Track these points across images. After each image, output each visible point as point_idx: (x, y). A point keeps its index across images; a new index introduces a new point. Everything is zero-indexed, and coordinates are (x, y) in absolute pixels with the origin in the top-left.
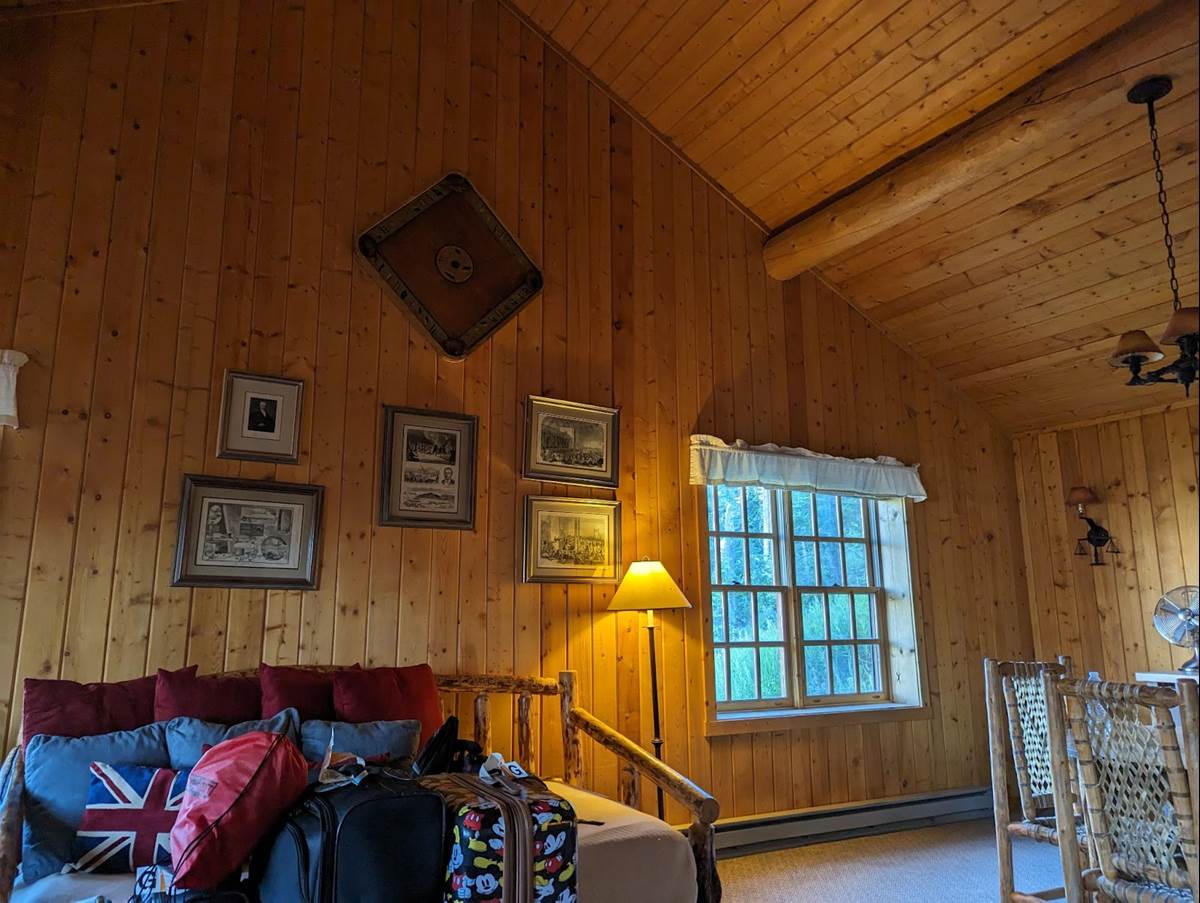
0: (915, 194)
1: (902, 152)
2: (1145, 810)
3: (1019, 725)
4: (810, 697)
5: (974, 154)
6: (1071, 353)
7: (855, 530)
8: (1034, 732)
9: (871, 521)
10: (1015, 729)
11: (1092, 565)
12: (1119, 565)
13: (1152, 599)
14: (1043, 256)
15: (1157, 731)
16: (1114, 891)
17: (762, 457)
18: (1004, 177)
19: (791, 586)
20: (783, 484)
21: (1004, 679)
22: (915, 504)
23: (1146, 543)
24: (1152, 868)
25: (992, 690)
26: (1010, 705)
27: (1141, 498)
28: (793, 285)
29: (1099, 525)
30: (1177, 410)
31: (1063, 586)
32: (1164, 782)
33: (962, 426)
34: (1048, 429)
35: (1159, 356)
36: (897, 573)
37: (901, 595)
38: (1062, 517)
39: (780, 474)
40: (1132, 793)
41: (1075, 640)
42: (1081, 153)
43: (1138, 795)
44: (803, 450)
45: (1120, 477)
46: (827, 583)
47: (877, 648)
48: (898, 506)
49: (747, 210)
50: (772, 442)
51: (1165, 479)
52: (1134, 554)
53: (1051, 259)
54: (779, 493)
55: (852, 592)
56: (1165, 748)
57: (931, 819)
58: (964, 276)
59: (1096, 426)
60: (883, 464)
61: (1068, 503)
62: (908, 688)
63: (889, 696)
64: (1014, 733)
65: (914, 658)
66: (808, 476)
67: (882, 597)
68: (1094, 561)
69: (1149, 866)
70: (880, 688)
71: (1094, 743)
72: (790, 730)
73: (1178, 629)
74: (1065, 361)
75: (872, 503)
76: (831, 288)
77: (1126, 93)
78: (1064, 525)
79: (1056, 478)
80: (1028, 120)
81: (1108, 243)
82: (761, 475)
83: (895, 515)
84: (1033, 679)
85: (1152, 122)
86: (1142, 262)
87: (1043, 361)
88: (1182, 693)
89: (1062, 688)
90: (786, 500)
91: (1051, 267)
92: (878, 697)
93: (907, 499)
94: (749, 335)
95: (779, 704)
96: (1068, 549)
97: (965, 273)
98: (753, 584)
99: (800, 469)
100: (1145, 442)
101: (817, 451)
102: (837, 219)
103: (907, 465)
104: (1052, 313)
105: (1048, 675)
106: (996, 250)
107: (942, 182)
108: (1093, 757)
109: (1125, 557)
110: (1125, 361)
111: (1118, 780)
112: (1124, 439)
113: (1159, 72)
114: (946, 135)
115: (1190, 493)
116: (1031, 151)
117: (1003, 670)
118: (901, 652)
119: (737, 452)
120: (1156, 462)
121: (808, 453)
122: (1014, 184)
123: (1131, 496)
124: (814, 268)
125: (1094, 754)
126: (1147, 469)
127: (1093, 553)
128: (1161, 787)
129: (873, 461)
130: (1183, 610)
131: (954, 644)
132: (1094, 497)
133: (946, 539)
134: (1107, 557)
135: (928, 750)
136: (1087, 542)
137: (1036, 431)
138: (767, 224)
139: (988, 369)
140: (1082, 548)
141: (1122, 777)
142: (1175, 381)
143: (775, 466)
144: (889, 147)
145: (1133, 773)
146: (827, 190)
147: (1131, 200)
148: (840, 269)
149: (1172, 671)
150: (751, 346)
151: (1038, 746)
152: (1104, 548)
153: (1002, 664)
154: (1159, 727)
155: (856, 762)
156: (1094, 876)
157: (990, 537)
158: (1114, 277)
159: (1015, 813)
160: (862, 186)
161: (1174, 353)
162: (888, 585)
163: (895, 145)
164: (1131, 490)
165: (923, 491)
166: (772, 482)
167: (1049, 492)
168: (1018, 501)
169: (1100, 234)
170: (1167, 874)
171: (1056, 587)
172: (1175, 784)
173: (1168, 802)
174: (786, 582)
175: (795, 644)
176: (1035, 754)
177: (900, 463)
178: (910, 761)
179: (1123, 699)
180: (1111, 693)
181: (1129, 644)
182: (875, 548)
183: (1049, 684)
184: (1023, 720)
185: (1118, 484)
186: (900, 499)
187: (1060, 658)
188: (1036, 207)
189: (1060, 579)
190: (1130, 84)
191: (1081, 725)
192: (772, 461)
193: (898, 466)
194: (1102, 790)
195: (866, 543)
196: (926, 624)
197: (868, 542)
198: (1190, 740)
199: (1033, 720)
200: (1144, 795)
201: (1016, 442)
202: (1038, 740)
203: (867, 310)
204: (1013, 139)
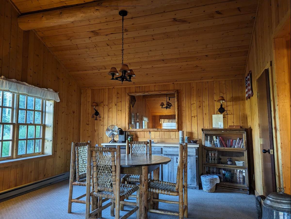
0: (67, 18)
1: (65, 5)
2: (106, 175)
3: (78, 158)
4: (19, 155)
5: (84, 13)
6: (97, 71)
7: (39, 108)
8: (81, 159)
9: (43, 106)
10: (77, 159)
11: (95, 120)
12: (100, 120)
13: (106, 128)
14: (95, 46)
15: (111, 157)
16: (97, 195)
17: (11, 83)
18: (89, 22)
19: (16, 123)
20: (17, 92)
21: (76, 147)
22: (56, 102)
23: (106, 116)
24: (106, 188)
25: (73, 150)
26: (77, 154)
27: (106, 106)
28: (27, 33)
29: (97, 111)
30: (115, 88)
31: (88, 125)
32: (111, 169)
33: (70, 84)
34: (90, 88)
35: (118, 74)
36: (49, 120)
37: (50, 126)
38: (90, 108)
39: (17, 89)
40: (104, 172)
41: (89, 137)
42: (107, 23)
43: (105, 172)
44: (25, 83)
45: (103, 101)
46: (28, 122)
47: (41, 140)
48: (52, 102)
49: (13, 3)
50: (15, 79)
51: (111, 102)
52: (103, 118)
53: (97, 47)
54: (15, 95)
55: (35, 125)
56: (112, 161)
57: (50, 183)
58: (76, 45)
59: (99, 89)
60: (49, 91)
61: (92, 106)
62: (49, 151)
63: (43, 153)
64: (77, 160)
65: (51, 143)
66: (26, 91)
67: (44, 127)
68: (95, 119)
69: (105, 188)
70: (41, 151)
71: (97, 161)
72: (11, 166)
73: (110, 134)
74: (96, 73)
75: (44, 101)
76: (39, 38)
77: (119, 12)
78: (91, 111)
79: (90, 100)
80: (98, 9)
81: (109, 47)
82: (10, 88)
83: (51, 105)
84: (83, 147)
85: (123, 21)
86: (114, 54)
87: (91, 72)
88: (117, 149)
89: (92, 149)
90: (18, 97)
91: (96, 49)
92: (40, 153)
93: (55, 101)
94: (10, 44)
95: (8, 158)
96: (90, 116)
97: (77, 45)
98: (3, 122)
99: (23, 89)
100: (109, 94)
101: (29, 84)
102: (44, 17)
103: (55, 92)
104: (95, 61)
105: (89, 146)
106: (85, 41)
107: (75, 17)
108: (97, 165)
109: (101, 118)
110: (111, 74)
111: (101, 169)
112: (105, 93)
113: (126, 10)
114: (77, 5)
115: (115, 106)
116: (97, 18)
117: (77, 145)
118: (48, 141)
119: (2, 80)
120: (110, 98)
121: (27, 84)
122: (91, 25)
123: (104, 105)
124: (34, 30)
125: (97, 164)
126: (108, 100)
127: (95, 117)
128: (110, 170)
129: (46, 89)
130: (111, 130)
131: (62, 138)
132: (97, 105)
133: (63, 112)
134: (98, 118)
135: (52, 166)
136: (94, 115)
137: (87, 88)
138: (20, 10)
139: (79, 71)
140: (93, 116)
141: (102, 169)
142: (120, 80)
143: (15, 87)
144: (62, 2)
145: (105, 168)
146: (42, 7)
147: (114, 39)
148: (42, 33)
149: (107, 143)
150: (10, 47)
151: (82, 163)
152: (98, 116)
153: (76, 143)
154: (112, 157)
155: (31, 172)
156: (93, 192)
157: (74, 112)
158: (109, 55)
159: (75, 180)
160: (53, 10)
161: (121, 74)
162: (46, 123)
163: (63, 2)
164: (105, 104)
165: (59, 99)
166: (13, 91)
167: (88, 103)
168: (81, 104)
169: (107, 44)
170: (109, 189)
171: (87, 125)
172: (113, 169)
173: (111, 173)
174: (14, 122)
175: (15, 140)
176: (81, 165)
177: (54, 91)
178: (47, 169)
179: (105, 151)
180: (103, 150)
181: (100, 137)
182: (44, 114)
183: (89, 148)
184: (79, 157)
185: (102, 102)
186: (53, 101)
187: (89, 141)
188: (95, 33)
189: (88, 123)
190: (120, 10)
191: (95, 157)
192: (14, 85)
193: (53, 92)
194: (97, 172)
195: (41, 112)
196: (55, 134)
197: (42, 112)
198: (118, 159)
199: (81, 157)
200: (106, 172)
201: (82, 90)
202: (82, 161)
203: (49, 47)
204: (94, 13)
